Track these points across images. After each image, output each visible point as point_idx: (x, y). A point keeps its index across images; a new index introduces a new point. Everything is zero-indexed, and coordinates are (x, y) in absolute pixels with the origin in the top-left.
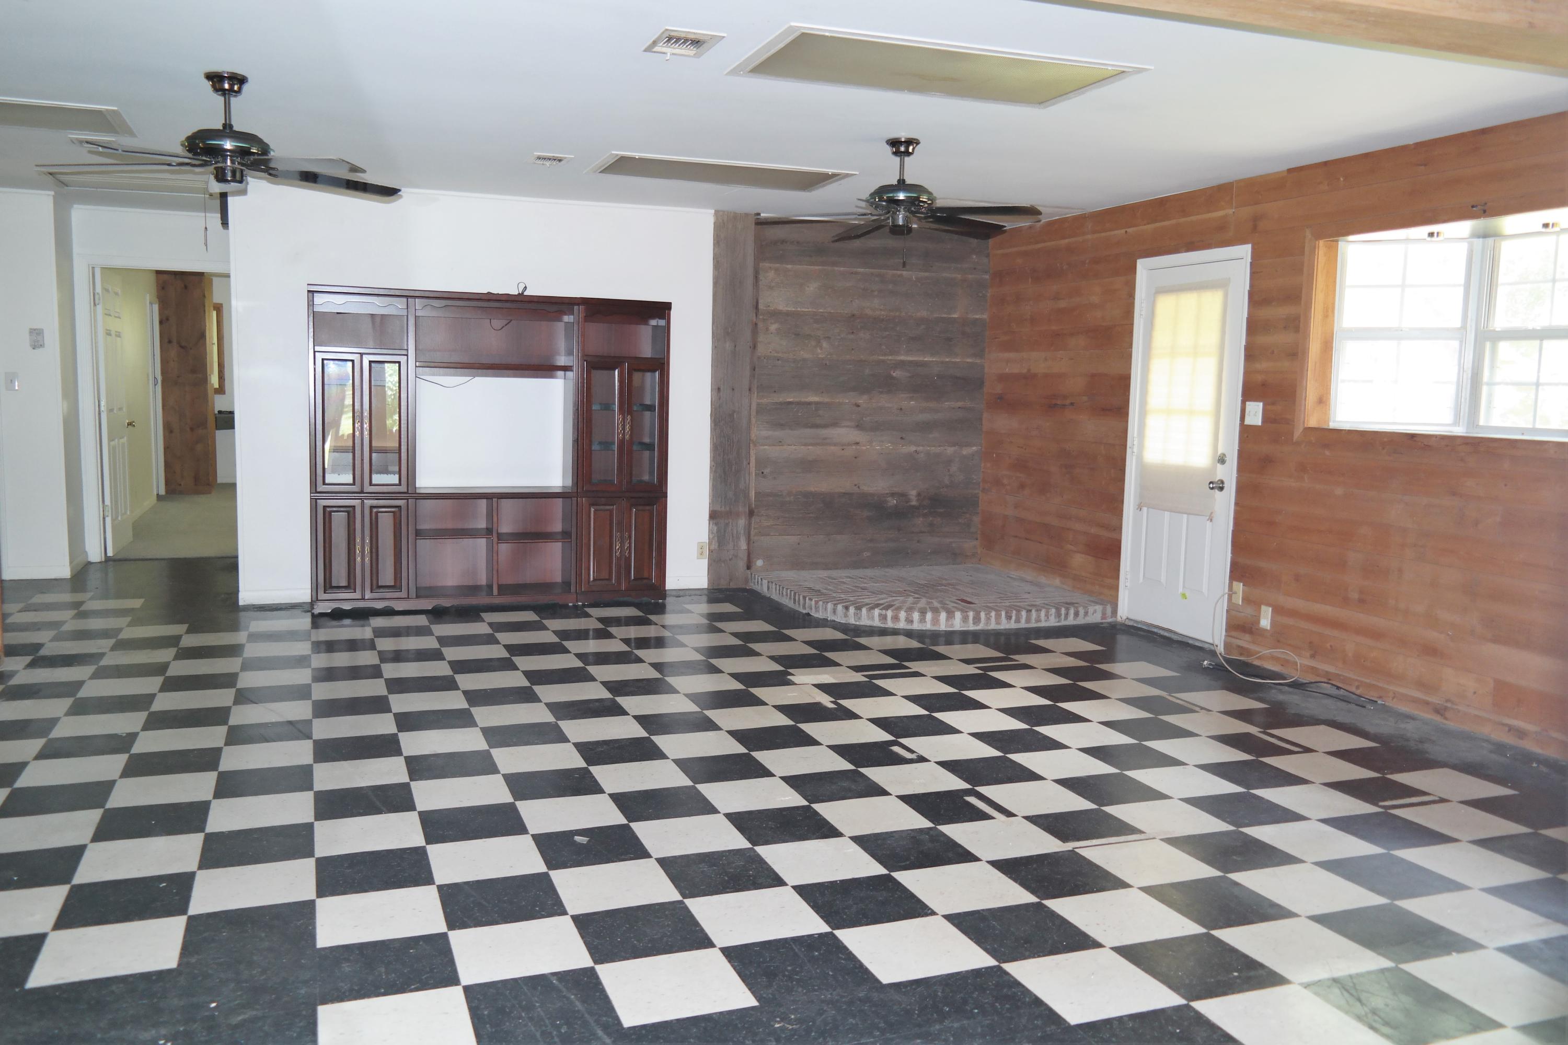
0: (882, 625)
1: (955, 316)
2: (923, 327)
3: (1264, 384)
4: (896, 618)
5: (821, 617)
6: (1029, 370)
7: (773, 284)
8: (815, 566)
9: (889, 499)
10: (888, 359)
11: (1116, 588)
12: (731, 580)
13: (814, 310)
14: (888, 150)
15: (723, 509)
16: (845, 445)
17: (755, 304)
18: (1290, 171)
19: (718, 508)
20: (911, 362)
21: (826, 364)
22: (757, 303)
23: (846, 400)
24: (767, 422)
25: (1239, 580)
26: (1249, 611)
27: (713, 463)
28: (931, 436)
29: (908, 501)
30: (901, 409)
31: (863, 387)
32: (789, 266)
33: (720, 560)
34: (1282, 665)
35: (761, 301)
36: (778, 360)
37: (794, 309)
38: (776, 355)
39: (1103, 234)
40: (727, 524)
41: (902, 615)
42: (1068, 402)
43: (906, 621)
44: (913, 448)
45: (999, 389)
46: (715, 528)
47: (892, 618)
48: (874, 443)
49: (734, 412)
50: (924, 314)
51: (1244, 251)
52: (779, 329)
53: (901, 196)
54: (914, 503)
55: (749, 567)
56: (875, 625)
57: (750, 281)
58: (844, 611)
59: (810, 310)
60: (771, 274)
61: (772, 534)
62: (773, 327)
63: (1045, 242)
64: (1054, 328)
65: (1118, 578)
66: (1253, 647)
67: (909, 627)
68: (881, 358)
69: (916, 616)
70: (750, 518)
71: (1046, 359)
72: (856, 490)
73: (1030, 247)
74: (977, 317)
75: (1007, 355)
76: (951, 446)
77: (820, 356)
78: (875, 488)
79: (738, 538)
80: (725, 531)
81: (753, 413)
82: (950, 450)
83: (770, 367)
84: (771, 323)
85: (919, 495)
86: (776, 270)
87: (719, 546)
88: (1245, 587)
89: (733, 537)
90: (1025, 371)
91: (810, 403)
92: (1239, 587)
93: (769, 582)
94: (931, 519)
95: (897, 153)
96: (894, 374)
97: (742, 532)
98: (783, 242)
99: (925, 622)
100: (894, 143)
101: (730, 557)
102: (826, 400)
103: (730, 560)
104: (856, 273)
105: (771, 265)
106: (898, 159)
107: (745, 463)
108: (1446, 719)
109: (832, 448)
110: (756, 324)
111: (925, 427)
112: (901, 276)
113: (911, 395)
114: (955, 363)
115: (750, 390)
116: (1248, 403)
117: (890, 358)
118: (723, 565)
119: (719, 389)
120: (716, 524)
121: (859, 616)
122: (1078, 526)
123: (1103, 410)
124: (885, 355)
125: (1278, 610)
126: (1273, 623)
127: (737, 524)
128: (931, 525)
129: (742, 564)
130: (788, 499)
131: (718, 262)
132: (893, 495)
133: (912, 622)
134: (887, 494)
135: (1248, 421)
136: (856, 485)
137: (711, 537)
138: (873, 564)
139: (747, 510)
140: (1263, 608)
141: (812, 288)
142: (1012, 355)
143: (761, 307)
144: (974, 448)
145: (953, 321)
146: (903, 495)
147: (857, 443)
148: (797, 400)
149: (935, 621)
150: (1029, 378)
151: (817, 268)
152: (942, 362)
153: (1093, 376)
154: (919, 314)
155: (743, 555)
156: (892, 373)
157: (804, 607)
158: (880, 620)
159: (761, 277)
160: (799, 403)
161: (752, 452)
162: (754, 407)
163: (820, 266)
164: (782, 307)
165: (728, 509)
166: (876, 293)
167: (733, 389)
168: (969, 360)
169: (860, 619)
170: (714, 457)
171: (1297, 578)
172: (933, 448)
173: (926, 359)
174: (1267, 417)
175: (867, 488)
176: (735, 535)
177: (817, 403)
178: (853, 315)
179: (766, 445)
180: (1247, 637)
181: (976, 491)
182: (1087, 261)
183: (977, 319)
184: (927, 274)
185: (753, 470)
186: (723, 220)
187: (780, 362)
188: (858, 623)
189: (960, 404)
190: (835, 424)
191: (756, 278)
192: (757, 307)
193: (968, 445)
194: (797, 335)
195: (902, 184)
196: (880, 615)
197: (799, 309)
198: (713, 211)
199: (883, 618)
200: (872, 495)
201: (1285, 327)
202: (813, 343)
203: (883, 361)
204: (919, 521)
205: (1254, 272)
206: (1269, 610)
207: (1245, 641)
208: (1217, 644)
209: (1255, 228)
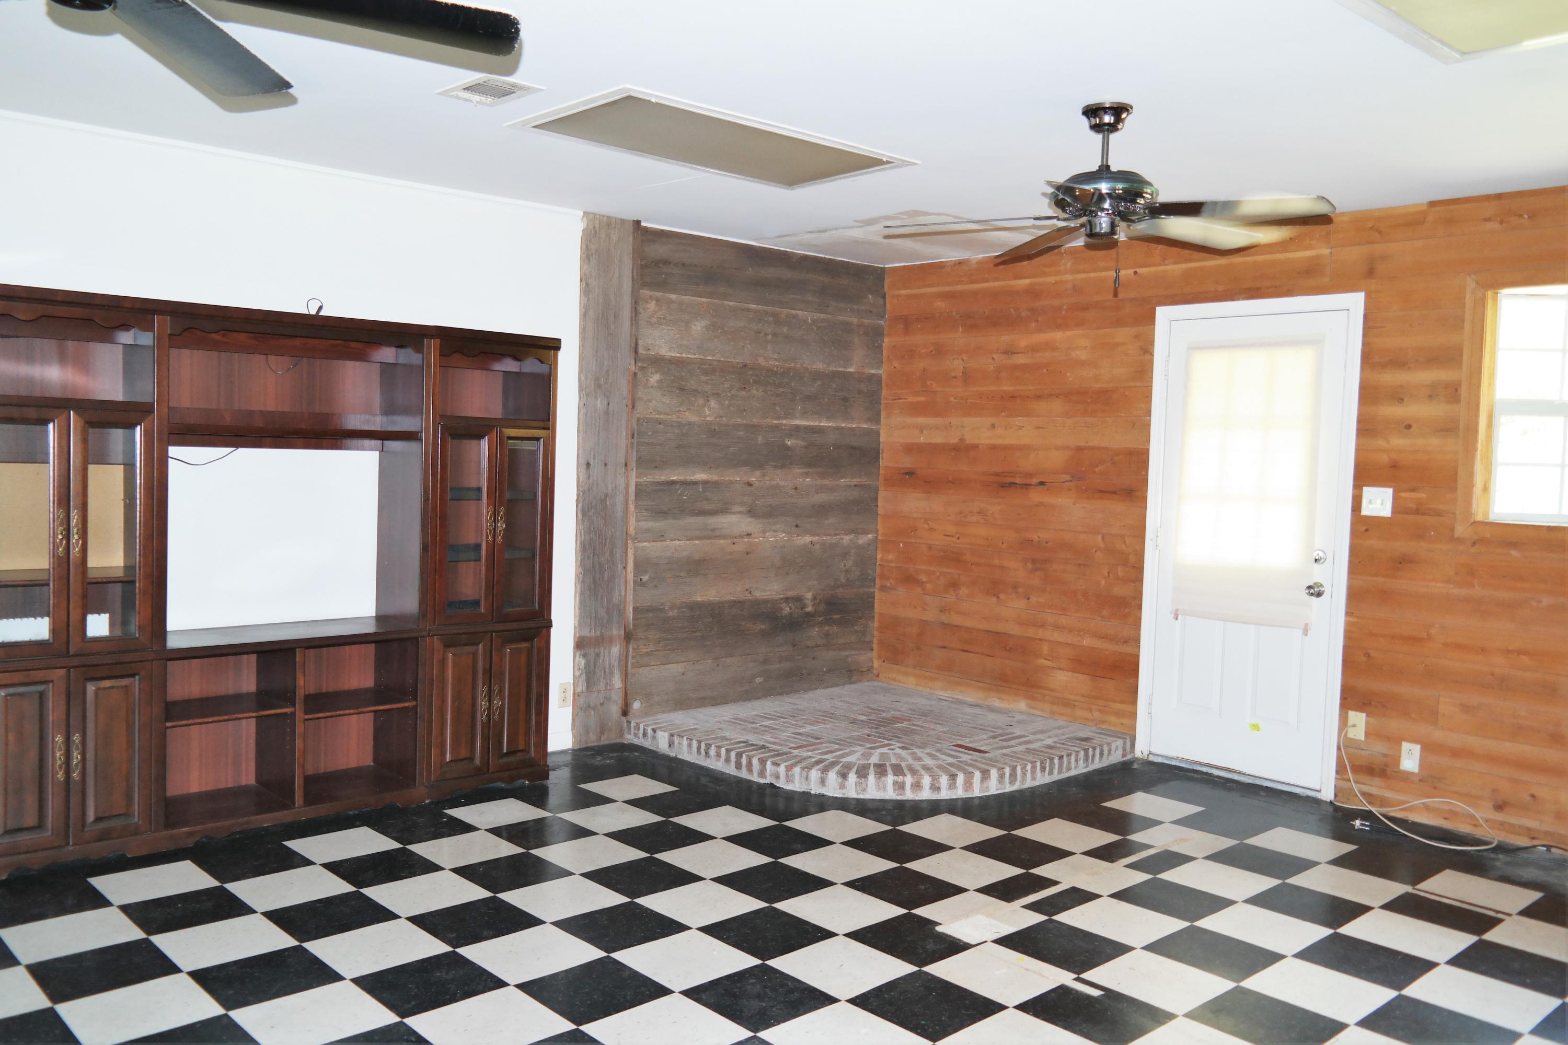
0: (899, 798)
1: (852, 370)
2: (819, 383)
3: (1394, 466)
4: (917, 786)
5: (798, 790)
6: (962, 440)
7: (654, 320)
8: (702, 702)
9: (784, 605)
10: (782, 424)
11: (1133, 716)
12: (602, 733)
13: (702, 357)
14: (1084, 122)
15: (593, 634)
16: (736, 538)
17: (633, 345)
18: (1432, 204)
19: (586, 633)
20: (806, 427)
21: (715, 430)
22: (636, 344)
23: (736, 476)
24: (646, 510)
25: (1359, 708)
26: (1379, 748)
27: (581, 570)
28: (826, 522)
29: (804, 607)
30: (796, 488)
31: (754, 461)
32: (673, 297)
33: (589, 706)
34: (1446, 819)
35: (640, 342)
36: (660, 424)
37: (678, 355)
38: (657, 416)
39: (1093, 275)
40: (598, 655)
41: (926, 780)
42: (1035, 481)
43: (931, 788)
44: (808, 539)
45: (907, 462)
46: (583, 662)
47: (912, 785)
48: (768, 534)
49: (606, 496)
50: (820, 366)
51: (1355, 302)
52: (661, 381)
53: (1104, 187)
54: (809, 609)
55: (625, 713)
56: (887, 797)
57: (626, 313)
58: (840, 780)
59: (697, 356)
60: (652, 305)
61: (652, 664)
62: (655, 378)
63: (987, 281)
64: (1006, 388)
65: (1134, 701)
66: (1388, 794)
67: (935, 796)
68: (775, 422)
69: (944, 780)
70: (627, 643)
71: (993, 426)
72: (749, 597)
73: (959, 288)
74: (873, 372)
75: (921, 420)
76: (846, 535)
77: (708, 419)
78: (768, 593)
79: (612, 673)
80: (595, 667)
81: (632, 496)
82: (847, 539)
83: (650, 433)
84: (652, 373)
85: (815, 598)
86: (658, 300)
87: (588, 687)
88: (1372, 720)
89: (605, 673)
90: (954, 441)
91: (695, 483)
92: (1358, 720)
93: (672, 735)
94: (827, 628)
95: (1097, 128)
96: (789, 443)
97: (616, 664)
98: (666, 262)
99: (956, 787)
100: (1091, 111)
101: (602, 701)
102: (715, 478)
103: (602, 704)
104: (749, 310)
105: (651, 293)
106: (1099, 137)
107: (620, 567)
109: (722, 541)
110: (635, 374)
111: (822, 510)
112: (795, 316)
113: (806, 470)
114: (852, 429)
115: (626, 465)
116: (1365, 489)
117: (784, 422)
118: (592, 713)
119: (588, 464)
120: (584, 656)
121: (864, 785)
122: (1057, 636)
123: (1101, 491)
124: (778, 418)
125: (1428, 748)
126: (1422, 765)
127: (610, 653)
128: (827, 635)
129: (615, 709)
130: (671, 614)
131: (587, 285)
132: (787, 600)
133: (939, 789)
134: (781, 599)
135: (1366, 511)
136: (747, 590)
137: (577, 674)
138: (767, 692)
139: (622, 632)
140: (1406, 746)
141: (698, 327)
142: (930, 421)
143: (641, 351)
144: (870, 536)
145: (846, 376)
146: (799, 599)
147: (749, 535)
148: (682, 478)
149: (968, 785)
150: (961, 450)
151: (704, 300)
152: (838, 428)
153: (1079, 449)
154: (815, 366)
155: (617, 698)
156: (787, 442)
157: (762, 773)
158: (895, 790)
159: (640, 309)
160: (684, 483)
161: (630, 553)
162: (632, 489)
163: (709, 298)
164: (665, 351)
165: (598, 633)
166: (770, 337)
167: (606, 465)
168: (865, 426)
169: (864, 790)
170: (581, 560)
171: (1466, 708)
172: (829, 538)
173: (822, 424)
174: (1397, 507)
175: (759, 594)
176: (607, 670)
177: (705, 482)
178: (745, 365)
179: (646, 541)
180: (1377, 781)
181: (872, 590)
182: (1065, 307)
183: (873, 374)
184: (822, 316)
185: (630, 576)
186: (594, 227)
187: (662, 426)
188: (861, 797)
189: (855, 481)
190: (724, 511)
191: (635, 312)
192: (636, 352)
193: (865, 532)
194: (682, 389)
195: (1104, 172)
196: (895, 783)
197: (684, 355)
198: (581, 213)
199: (900, 786)
200: (766, 602)
201: (1430, 396)
202: (701, 401)
203: (777, 427)
204: (815, 632)
205: (1370, 328)
206: (1417, 749)
207: (1375, 787)
208: (1318, 788)
209: (1370, 273)
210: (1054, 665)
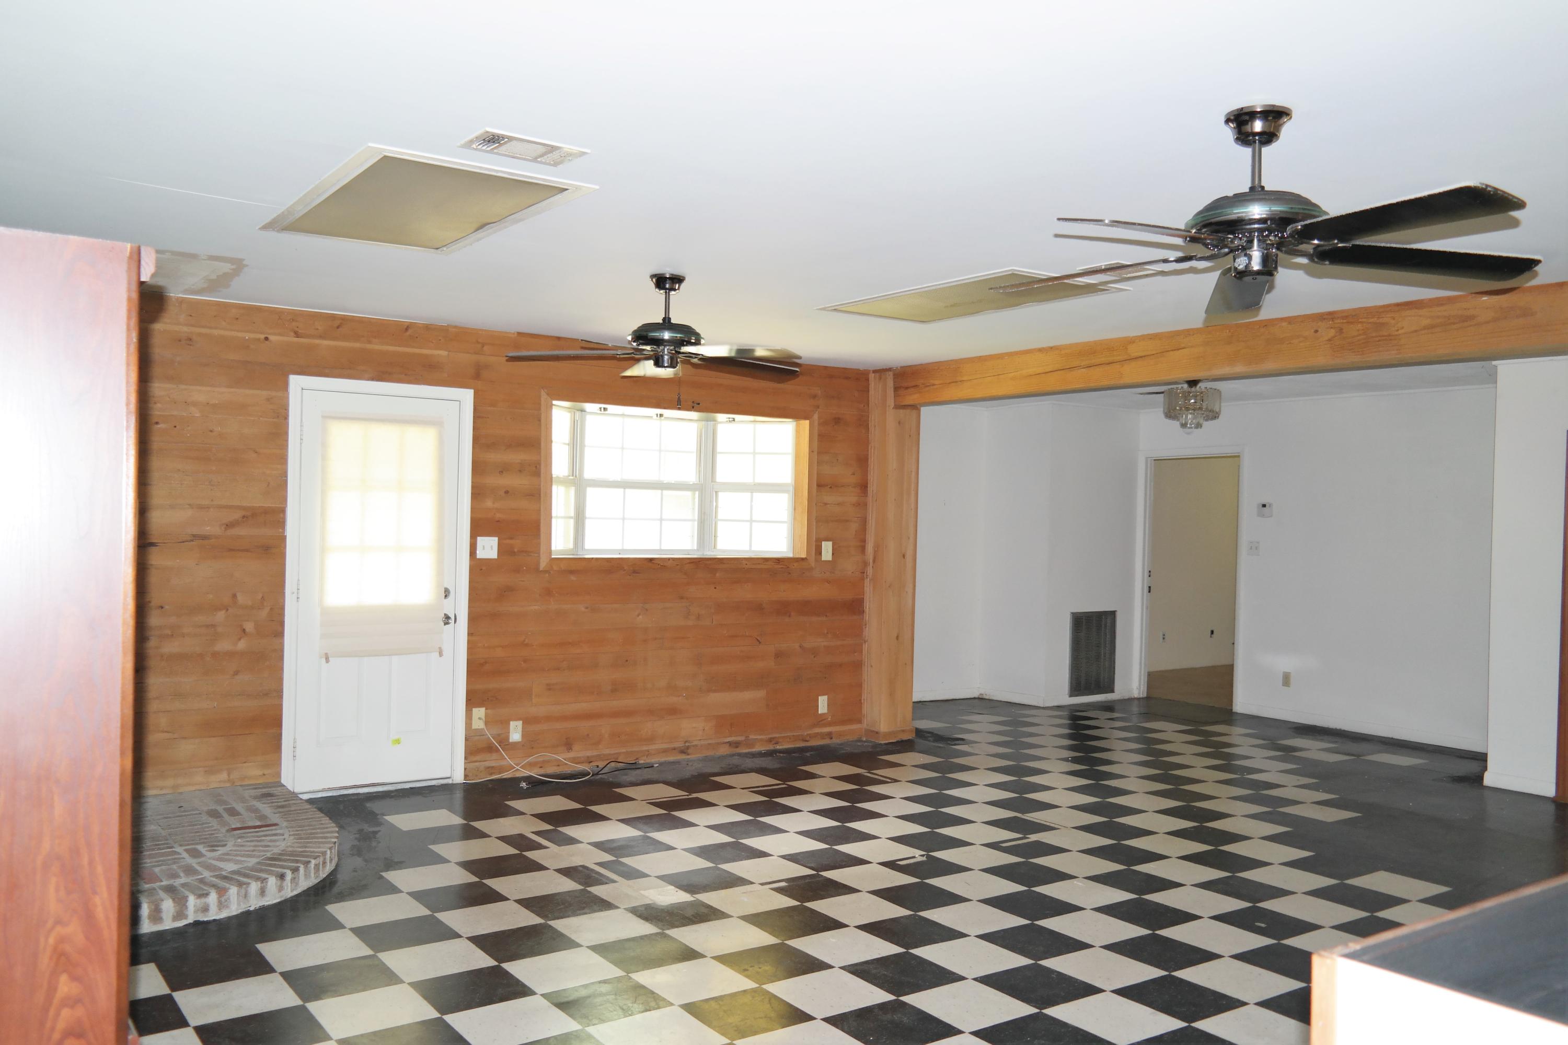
3: (498, 521)
11: (277, 763)
18: (519, 334)
25: (479, 705)
26: (495, 731)
53: (667, 335)
65: (278, 749)
66: (502, 763)
88: (489, 711)
92: (479, 713)
108: (688, 755)
116: (479, 539)
123: (232, 550)
125: (527, 721)
126: (523, 736)
135: (480, 554)
140: (512, 724)
171: (550, 687)
174: (501, 551)
180: (494, 756)
195: (667, 324)
201: (520, 471)
205: (479, 417)
206: (520, 723)
207: (491, 761)
208: (448, 775)
209: (477, 376)
210: (176, 736)
